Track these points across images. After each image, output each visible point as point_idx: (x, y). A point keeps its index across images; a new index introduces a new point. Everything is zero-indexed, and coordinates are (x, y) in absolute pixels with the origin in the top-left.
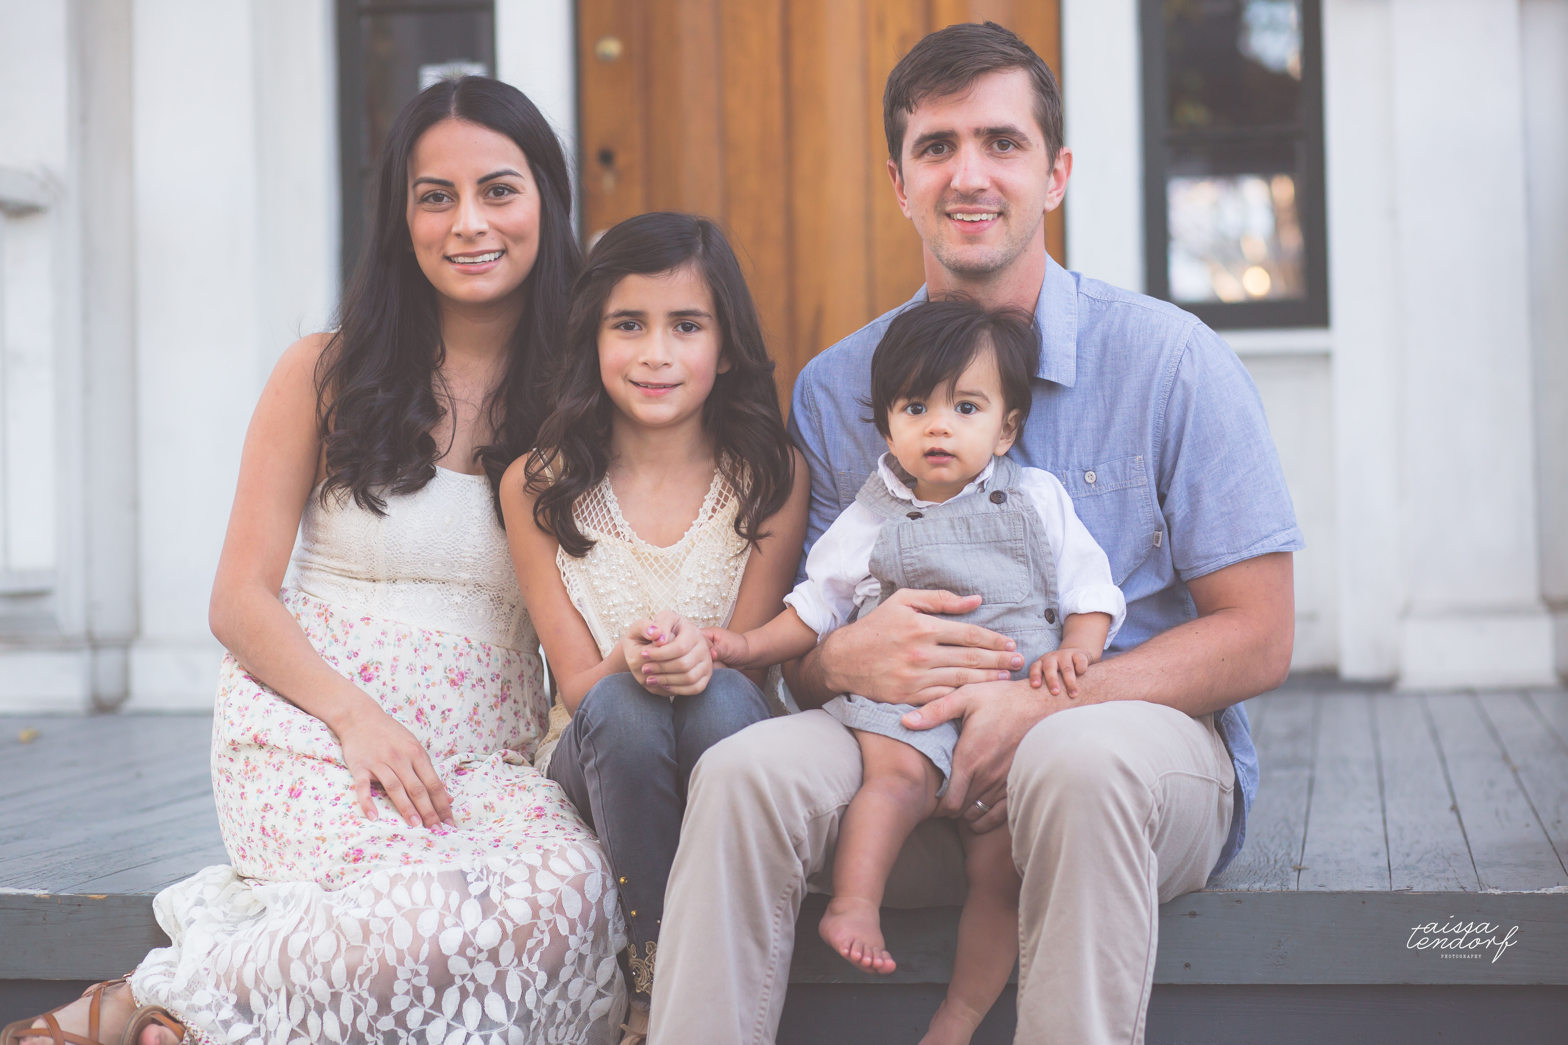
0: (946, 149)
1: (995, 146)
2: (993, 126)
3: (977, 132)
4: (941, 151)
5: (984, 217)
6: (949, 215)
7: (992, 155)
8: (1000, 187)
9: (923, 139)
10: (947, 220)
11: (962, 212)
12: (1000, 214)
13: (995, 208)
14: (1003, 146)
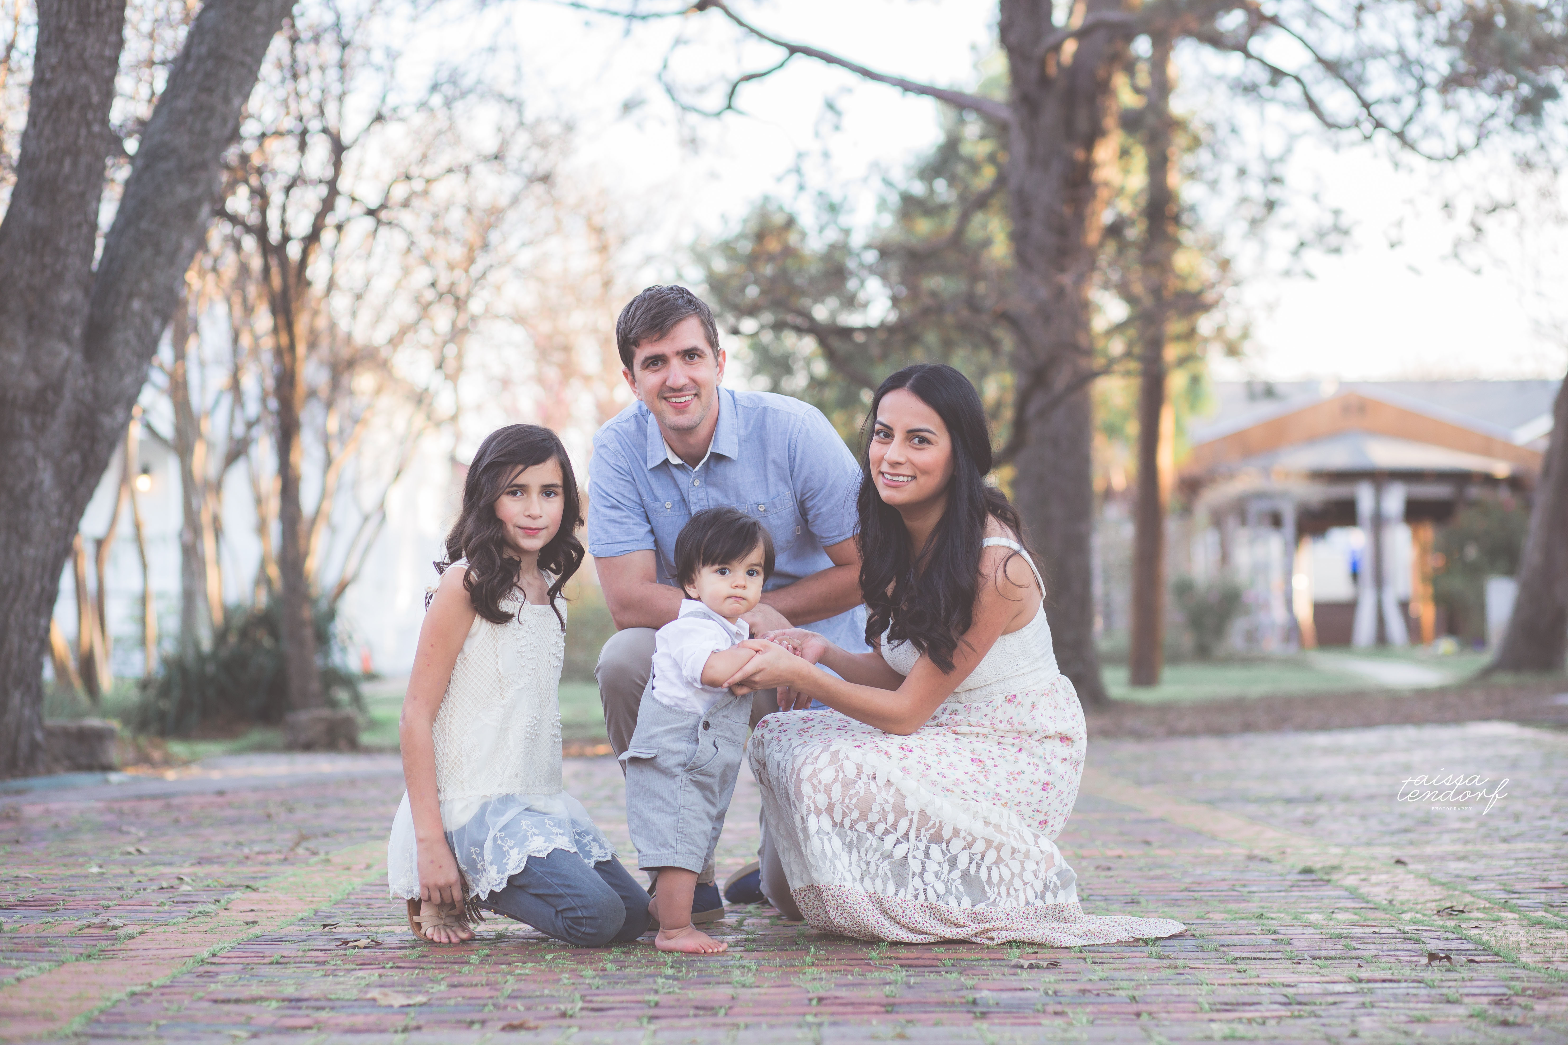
0: (660, 363)
1: (687, 358)
2: (686, 348)
3: (678, 353)
4: (657, 364)
5: (687, 398)
6: (665, 399)
7: (686, 363)
8: (693, 380)
9: (647, 359)
10: (664, 401)
11: (675, 397)
12: (696, 395)
13: (694, 392)
14: (692, 358)
